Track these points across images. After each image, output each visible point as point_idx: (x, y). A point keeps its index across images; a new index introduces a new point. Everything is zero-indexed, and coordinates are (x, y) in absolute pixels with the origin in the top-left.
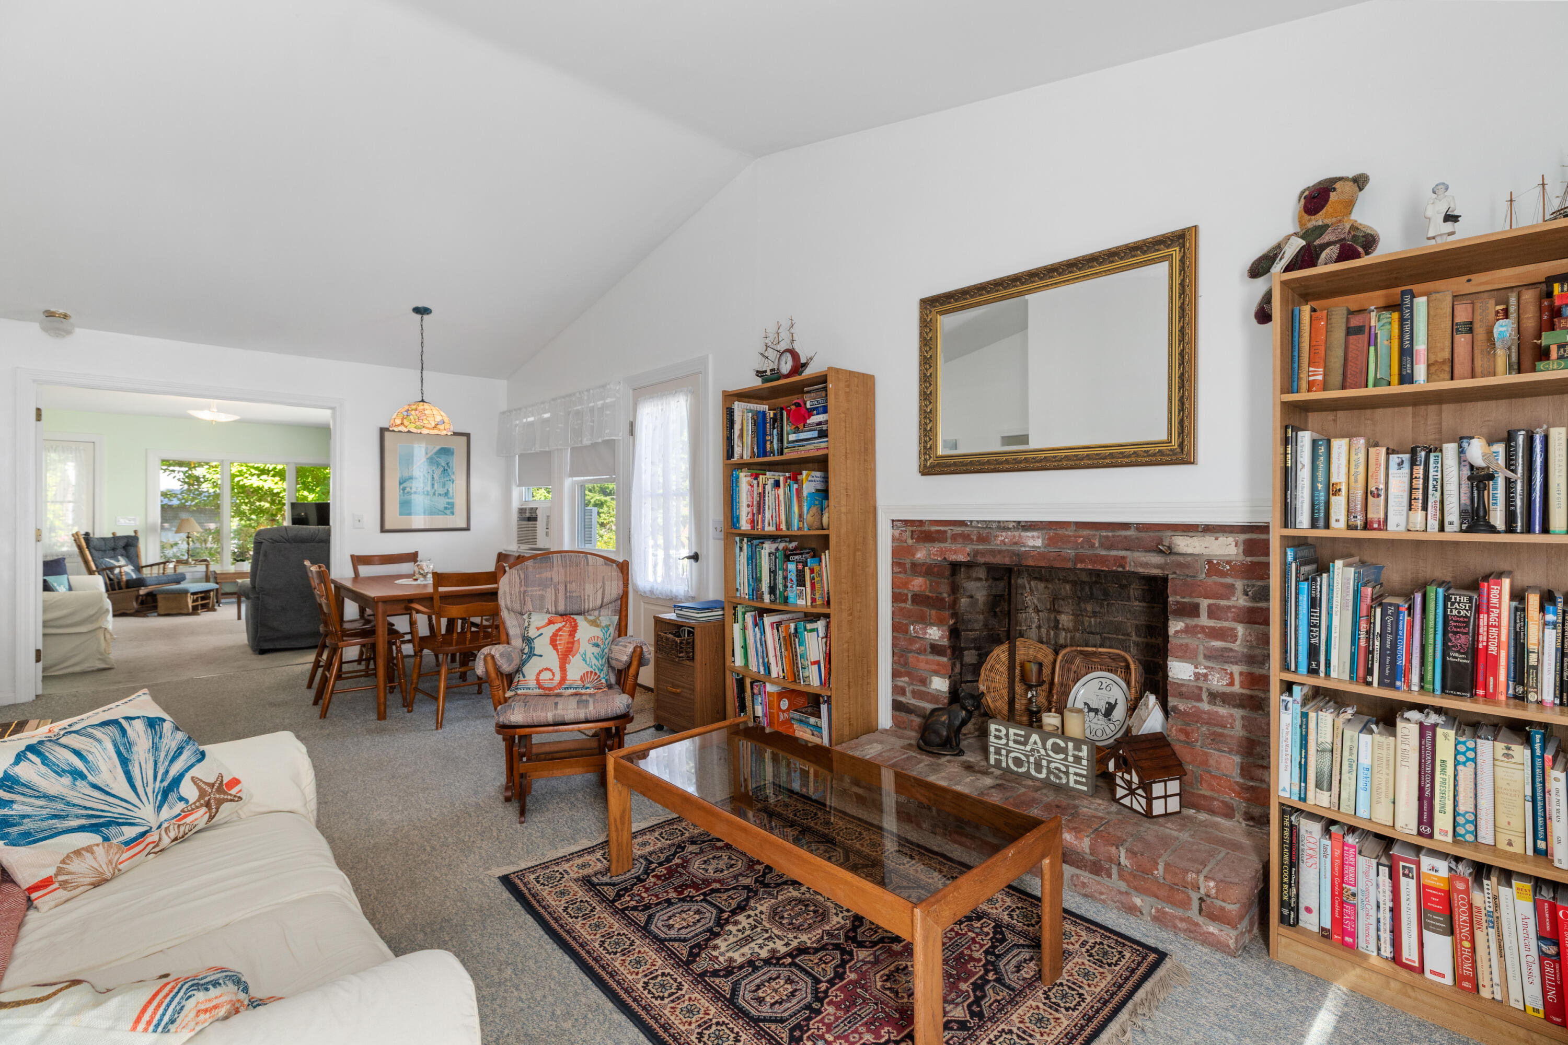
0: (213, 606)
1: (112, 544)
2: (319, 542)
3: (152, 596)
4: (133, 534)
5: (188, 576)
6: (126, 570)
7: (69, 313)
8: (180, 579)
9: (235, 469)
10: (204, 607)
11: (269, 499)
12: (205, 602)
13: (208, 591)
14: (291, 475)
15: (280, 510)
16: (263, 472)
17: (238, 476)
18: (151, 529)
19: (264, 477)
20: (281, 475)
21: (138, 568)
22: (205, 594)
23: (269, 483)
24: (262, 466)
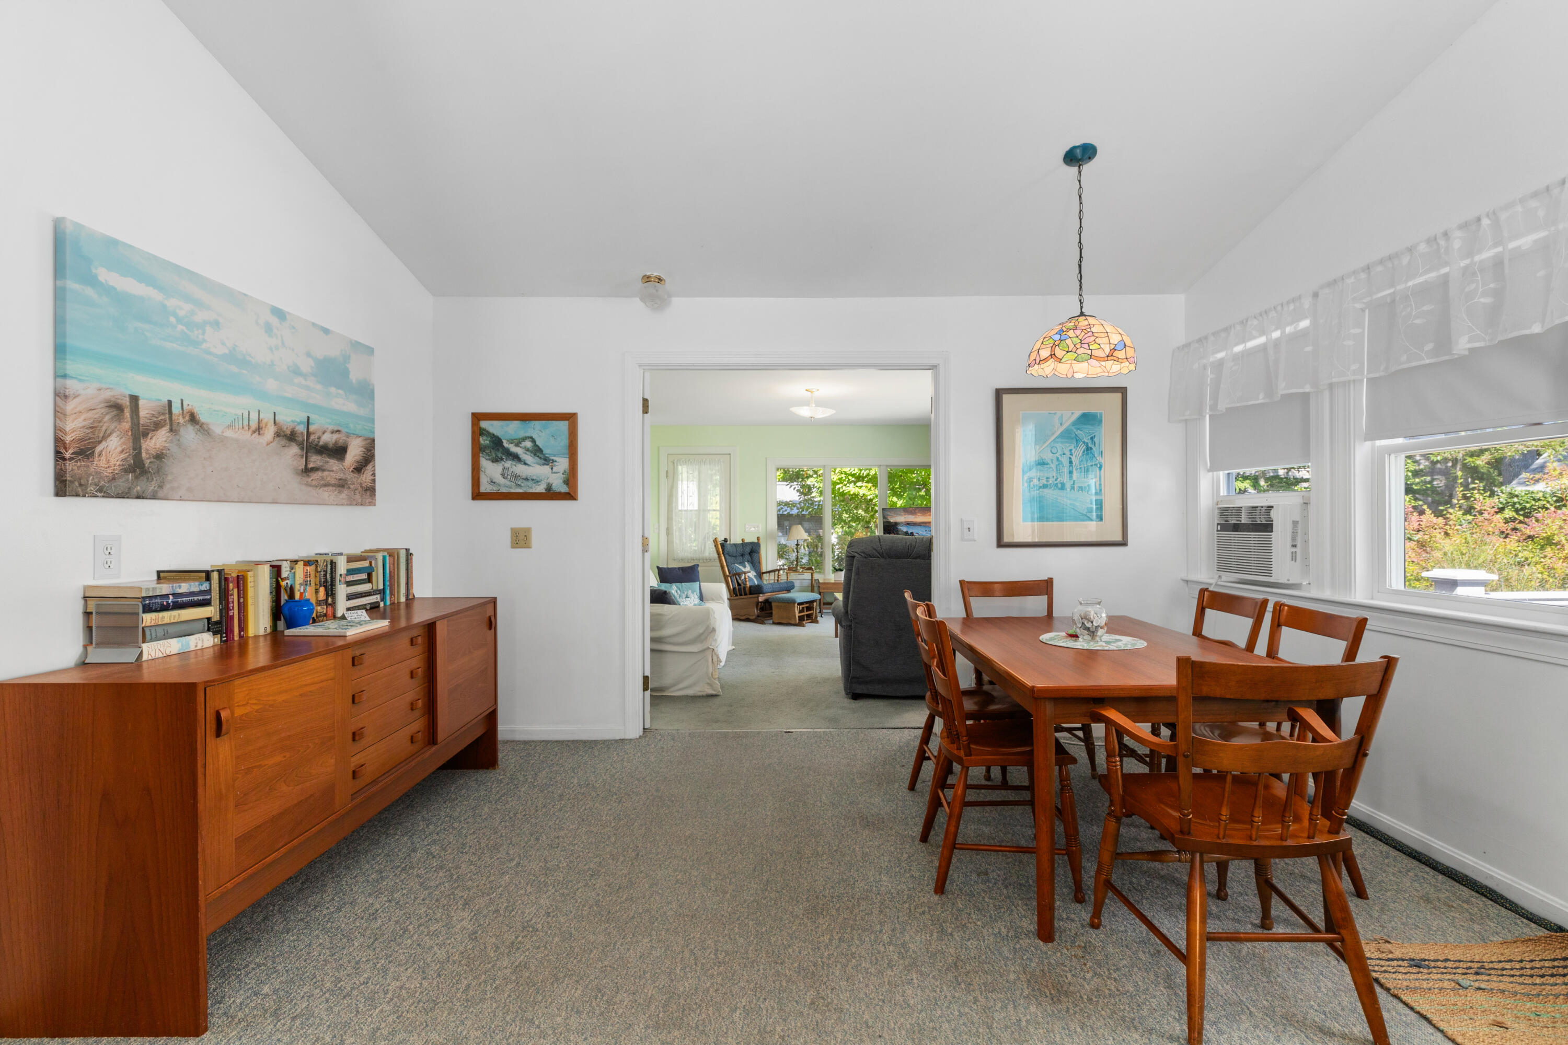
0: (816, 617)
1: (740, 550)
2: (916, 558)
3: (767, 602)
4: (756, 541)
5: (797, 584)
6: (749, 575)
7: (662, 276)
8: (789, 588)
9: (835, 478)
10: (809, 617)
11: (864, 506)
12: (809, 614)
13: (812, 602)
14: (883, 480)
15: (872, 517)
16: (859, 478)
17: (838, 484)
18: (770, 536)
19: (859, 484)
20: (873, 480)
21: (760, 575)
22: (809, 605)
23: (864, 490)
24: (856, 471)
